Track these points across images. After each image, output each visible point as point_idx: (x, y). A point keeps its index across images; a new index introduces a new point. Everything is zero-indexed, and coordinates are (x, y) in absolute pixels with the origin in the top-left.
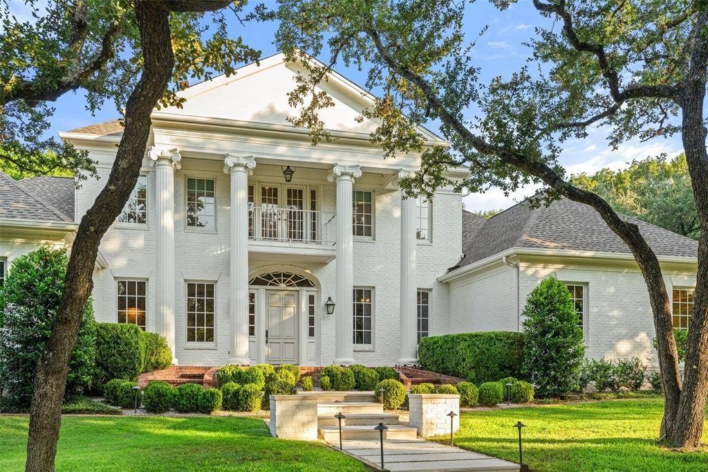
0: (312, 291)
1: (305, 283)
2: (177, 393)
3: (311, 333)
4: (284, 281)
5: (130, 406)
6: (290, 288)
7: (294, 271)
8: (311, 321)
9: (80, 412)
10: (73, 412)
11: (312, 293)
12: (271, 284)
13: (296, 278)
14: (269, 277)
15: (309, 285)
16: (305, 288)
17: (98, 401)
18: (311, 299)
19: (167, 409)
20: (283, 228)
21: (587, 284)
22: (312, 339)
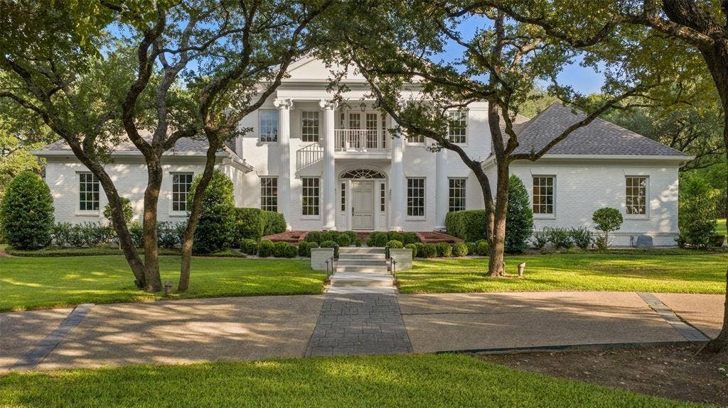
0: (382, 181)
1: (380, 176)
2: (274, 247)
3: (383, 209)
4: (364, 174)
5: (251, 254)
6: (368, 179)
7: (371, 168)
8: (383, 201)
9: (226, 256)
10: (223, 256)
11: (383, 183)
12: (356, 177)
13: (372, 172)
14: (354, 172)
15: (382, 177)
16: (378, 179)
17: (237, 251)
18: (383, 187)
19: (269, 255)
20: (364, 140)
21: (555, 176)
22: (383, 213)
